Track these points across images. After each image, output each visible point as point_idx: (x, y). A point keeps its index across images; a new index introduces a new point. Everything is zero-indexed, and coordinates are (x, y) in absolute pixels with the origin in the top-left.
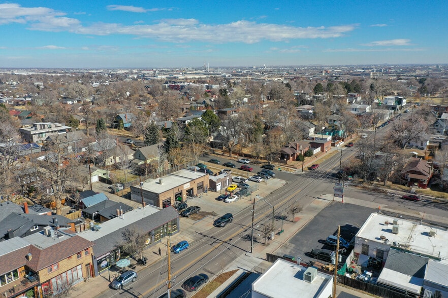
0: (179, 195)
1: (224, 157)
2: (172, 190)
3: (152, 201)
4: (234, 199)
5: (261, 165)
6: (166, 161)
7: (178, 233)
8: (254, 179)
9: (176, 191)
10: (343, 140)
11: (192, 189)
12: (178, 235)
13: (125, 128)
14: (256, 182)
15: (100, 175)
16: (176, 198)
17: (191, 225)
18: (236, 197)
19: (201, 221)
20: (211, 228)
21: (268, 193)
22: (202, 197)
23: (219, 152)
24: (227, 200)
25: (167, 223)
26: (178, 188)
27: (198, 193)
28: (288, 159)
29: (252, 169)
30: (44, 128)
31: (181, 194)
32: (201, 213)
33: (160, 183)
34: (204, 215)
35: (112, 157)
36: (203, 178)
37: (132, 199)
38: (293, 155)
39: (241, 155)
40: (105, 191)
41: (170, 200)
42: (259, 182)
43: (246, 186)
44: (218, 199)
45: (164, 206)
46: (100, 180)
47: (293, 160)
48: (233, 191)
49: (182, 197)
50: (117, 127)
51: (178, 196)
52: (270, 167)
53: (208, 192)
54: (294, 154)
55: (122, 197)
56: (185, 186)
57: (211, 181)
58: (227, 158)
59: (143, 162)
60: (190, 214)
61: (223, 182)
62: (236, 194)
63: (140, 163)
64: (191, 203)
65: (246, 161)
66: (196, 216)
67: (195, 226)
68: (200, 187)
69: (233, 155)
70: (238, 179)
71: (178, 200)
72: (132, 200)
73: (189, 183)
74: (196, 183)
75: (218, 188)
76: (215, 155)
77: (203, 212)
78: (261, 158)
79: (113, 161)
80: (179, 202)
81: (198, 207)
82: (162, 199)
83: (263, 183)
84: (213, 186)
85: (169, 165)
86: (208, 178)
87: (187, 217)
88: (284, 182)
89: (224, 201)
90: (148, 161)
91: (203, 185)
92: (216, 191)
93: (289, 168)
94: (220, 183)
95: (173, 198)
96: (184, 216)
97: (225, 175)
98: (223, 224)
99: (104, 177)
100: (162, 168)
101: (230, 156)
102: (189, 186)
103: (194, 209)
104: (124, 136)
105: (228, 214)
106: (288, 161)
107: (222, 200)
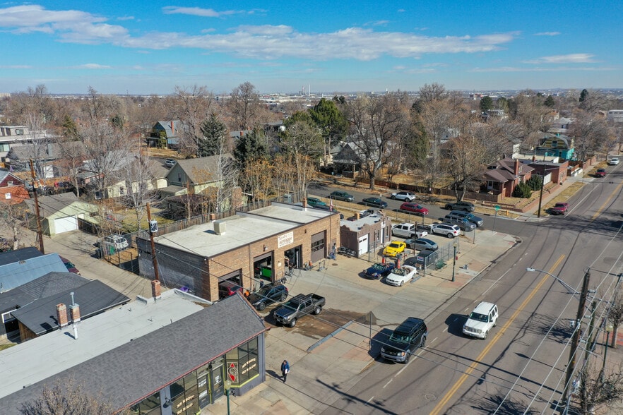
0: (265, 264)
1: (359, 190)
2: (246, 249)
3: (190, 279)
4: (410, 276)
5: (443, 205)
6: (237, 189)
7: (262, 386)
8: (441, 231)
9: (258, 252)
10: (581, 166)
11: (299, 249)
12: (261, 395)
13: (171, 146)
14: (446, 236)
15: (82, 217)
16: (257, 272)
17: (301, 355)
18: (414, 271)
19: (329, 340)
20: (366, 364)
21: (486, 261)
22: (323, 270)
23: (348, 181)
24: (392, 277)
25: (224, 356)
26: (262, 243)
27: (314, 259)
28: (498, 192)
29: (426, 210)
30: (9, 134)
31: (270, 260)
32: (327, 313)
33: (215, 232)
34: (338, 319)
35: (122, 184)
36: (326, 222)
37: (141, 271)
38: (508, 184)
39: (393, 186)
40: (84, 252)
41: (241, 275)
42: (453, 237)
43: (428, 245)
44: (368, 275)
45: (224, 293)
46: (80, 228)
47: (507, 195)
48: (398, 256)
49: (272, 270)
50: (157, 144)
51: (263, 266)
52: (466, 208)
53: (338, 257)
54: (510, 181)
55: (118, 266)
56: (281, 239)
57: (345, 232)
58: (365, 191)
59: (186, 191)
60: (296, 319)
61: (372, 235)
62: (410, 262)
63: (178, 194)
64: (297, 284)
65: (408, 196)
66: (313, 322)
67: (313, 357)
68: (320, 245)
69: (377, 187)
70: (406, 228)
71: (263, 277)
72: (142, 276)
73: (292, 233)
74: (310, 233)
75: (363, 247)
76: (340, 186)
77: (332, 312)
78: (438, 191)
79: (125, 191)
80: (266, 282)
81: (318, 298)
82: (216, 274)
83: (463, 239)
84: (349, 243)
85: (245, 199)
86: (337, 223)
87: (289, 326)
88: (510, 238)
89: (384, 281)
90: (198, 190)
91: (324, 240)
92: (356, 256)
93: (508, 211)
94: (366, 236)
95: (248, 271)
96: (279, 324)
97: (377, 219)
98: (402, 355)
99: (92, 220)
100: (227, 203)
101: (371, 187)
102: (292, 241)
103: (308, 304)
104: (165, 157)
105: (411, 321)
106: (499, 196)
107: (377, 277)
